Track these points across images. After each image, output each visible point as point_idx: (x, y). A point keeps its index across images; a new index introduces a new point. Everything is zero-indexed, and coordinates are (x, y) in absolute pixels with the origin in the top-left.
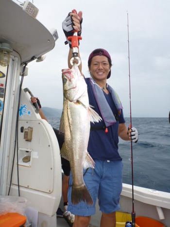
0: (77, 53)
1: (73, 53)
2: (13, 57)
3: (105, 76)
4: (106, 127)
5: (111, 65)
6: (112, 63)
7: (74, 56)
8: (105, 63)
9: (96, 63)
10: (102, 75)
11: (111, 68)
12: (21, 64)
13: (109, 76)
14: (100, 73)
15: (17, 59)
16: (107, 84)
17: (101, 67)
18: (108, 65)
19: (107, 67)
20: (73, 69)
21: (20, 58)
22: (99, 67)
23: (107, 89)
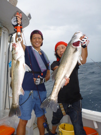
0: (20, 35)
1: (18, 35)
2: (4, 31)
3: (39, 45)
4: (41, 72)
5: (43, 39)
6: (43, 38)
7: (18, 37)
8: (40, 38)
9: (35, 38)
10: (38, 44)
11: (43, 41)
12: (9, 35)
13: (41, 45)
14: (37, 44)
15: (6, 32)
16: (40, 49)
17: (37, 40)
18: (41, 39)
19: (41, 40)
20: (17, 44)
21: (8, 31)
22: (36, 40)
23: (41, 52)
